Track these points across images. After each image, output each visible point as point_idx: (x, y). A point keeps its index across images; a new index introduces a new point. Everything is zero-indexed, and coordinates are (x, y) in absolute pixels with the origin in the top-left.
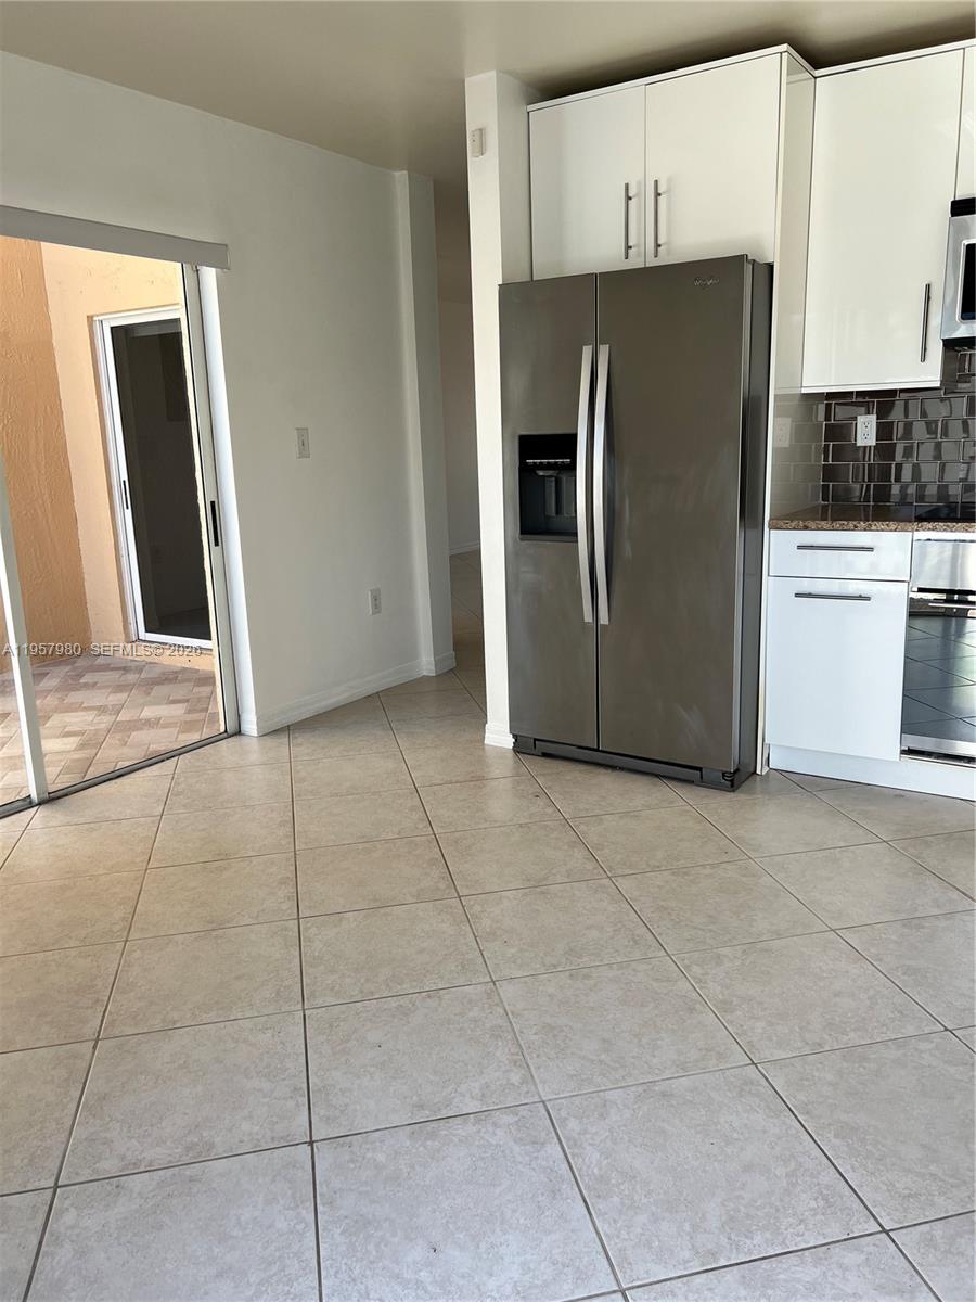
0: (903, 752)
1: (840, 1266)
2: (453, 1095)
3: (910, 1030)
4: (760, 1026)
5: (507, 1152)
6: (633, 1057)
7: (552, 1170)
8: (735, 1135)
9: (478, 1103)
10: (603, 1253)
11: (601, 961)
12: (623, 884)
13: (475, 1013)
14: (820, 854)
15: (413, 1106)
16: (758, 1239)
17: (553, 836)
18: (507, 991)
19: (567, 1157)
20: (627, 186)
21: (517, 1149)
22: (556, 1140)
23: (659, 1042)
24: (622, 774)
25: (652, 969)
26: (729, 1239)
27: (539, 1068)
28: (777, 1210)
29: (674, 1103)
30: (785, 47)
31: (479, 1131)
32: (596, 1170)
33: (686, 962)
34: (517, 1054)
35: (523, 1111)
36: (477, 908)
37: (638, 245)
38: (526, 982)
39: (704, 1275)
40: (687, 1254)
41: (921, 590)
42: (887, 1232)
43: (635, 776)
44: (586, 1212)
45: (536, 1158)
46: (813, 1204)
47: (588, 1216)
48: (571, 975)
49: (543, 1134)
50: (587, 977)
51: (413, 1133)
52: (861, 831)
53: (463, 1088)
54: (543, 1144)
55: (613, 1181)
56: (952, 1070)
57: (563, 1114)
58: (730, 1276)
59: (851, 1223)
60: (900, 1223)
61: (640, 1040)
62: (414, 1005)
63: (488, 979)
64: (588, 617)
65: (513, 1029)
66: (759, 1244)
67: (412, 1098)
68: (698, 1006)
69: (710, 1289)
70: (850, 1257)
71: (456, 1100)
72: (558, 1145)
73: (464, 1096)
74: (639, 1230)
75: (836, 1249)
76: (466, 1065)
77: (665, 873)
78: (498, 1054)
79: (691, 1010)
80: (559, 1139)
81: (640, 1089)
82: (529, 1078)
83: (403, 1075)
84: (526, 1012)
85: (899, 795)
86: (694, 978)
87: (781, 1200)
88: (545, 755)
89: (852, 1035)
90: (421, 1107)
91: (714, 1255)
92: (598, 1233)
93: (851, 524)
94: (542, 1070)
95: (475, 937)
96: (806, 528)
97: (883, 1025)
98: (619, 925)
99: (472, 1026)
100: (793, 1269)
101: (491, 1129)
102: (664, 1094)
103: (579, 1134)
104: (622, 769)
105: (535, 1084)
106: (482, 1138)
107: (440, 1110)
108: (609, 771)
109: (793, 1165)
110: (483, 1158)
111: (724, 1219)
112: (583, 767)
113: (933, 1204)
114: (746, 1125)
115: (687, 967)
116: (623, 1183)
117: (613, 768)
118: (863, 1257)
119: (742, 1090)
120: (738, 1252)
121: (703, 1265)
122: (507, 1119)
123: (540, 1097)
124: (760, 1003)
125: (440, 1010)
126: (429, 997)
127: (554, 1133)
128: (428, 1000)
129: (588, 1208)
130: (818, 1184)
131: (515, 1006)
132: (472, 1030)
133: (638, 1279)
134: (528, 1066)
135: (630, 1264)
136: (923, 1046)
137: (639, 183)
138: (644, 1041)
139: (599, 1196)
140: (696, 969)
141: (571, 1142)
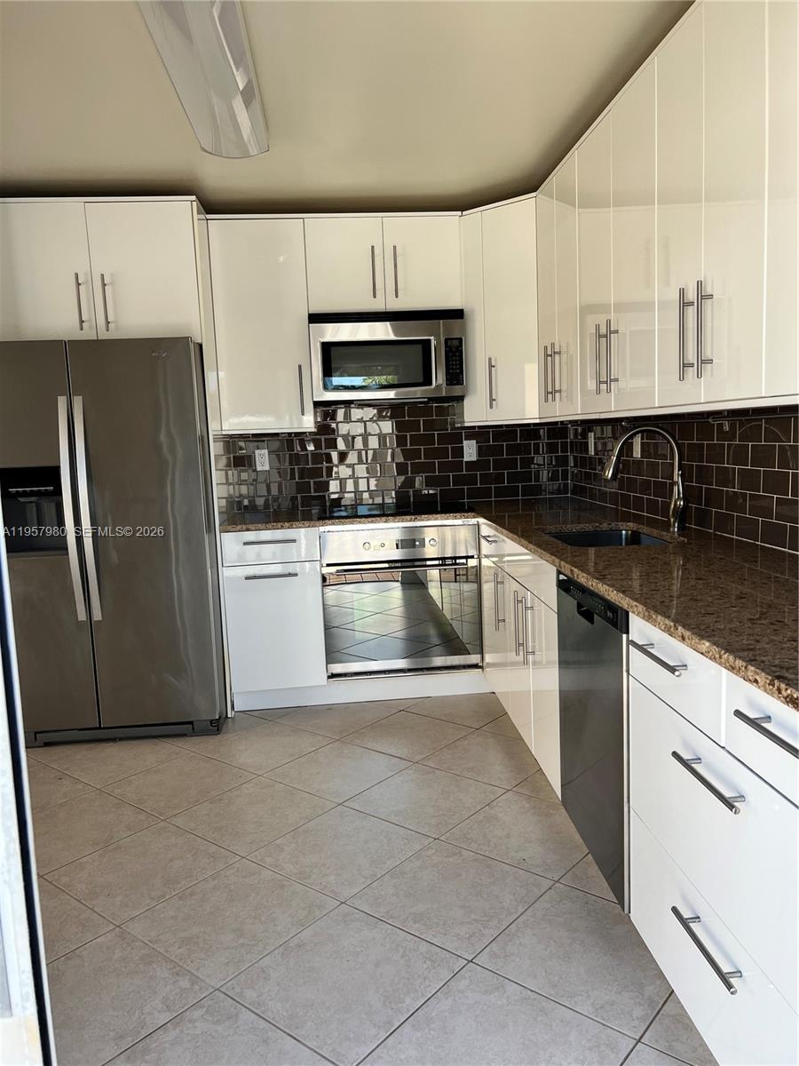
0: (329, 677)
1: (459, 991)
2: (143, 1017)
3: (418, 847)
4: (332, 878)
5: (213, 1034)
6: (263, 932)
7: (254, 1028)
8: (359, 949)
9: (168, 1014)
10: (323, 1059)
11: (197, 879)
12: (179, 821)
13: (118, 954)
14: (303, 759)
15: (115, 1040)
16: (408, 1001)
17: (97, 804)
18: (136, 929)
19: (258, 1015)
20: (77, 275)
21: (220, 1028)
22: (244, 1009)
23: (274, 915)
24: (124, 743)
25: (238, 871)
26: (392, 1009)
27: (198, 969)
28: (408, 979)
29: (309, 948)
30: (194, 198)
31: (182, 1031)
32: (285, 1014)
33: (259, 857)
34: (175, 968)
35: (207, 1003)
36: (65, 880)
37: (90, 321)
38: (146, 917)
39: (391, 1037)
40: (373, 1032)
41: (328, 565)
42: (471, 961)
43: (135, 742)
44: (295, 1041)
45: (237, 1027)
46: (425, 966)
47: (298, 1043)
48: (180, 898)
49: (232, 1010)
50: (192, 894)
51: (129, 1058)
52: (320, 738)
53: (147, 1009)
54: (236, 1015)
55: (301, 1014)
56: (451, 860)
57: (238, 990)
58: (407, 1028)
59: (451, 965)
60: (474, 953)
61: (260, 920)
62: (59, 970)
63: (113, 927)
64: (82, 616)
65: (159, 952)
66: (411, 1003)
67: (108, 1035)
68: (285, 883)
69: (400, 1043)
70: (463, 984)
71: (147, 1020)
72: (248, 1011)
73: (152, 1014)
74: (336, 1034)
75: (452, 983)
76: (139, 992)
77: (205, 804)
78: (158, 974)
79: (282, 887)
80: (246, 1007)
81: (281, 949)
82: (195, 980)
83: (88, 1023)
84: (160, 937)
85: (330, 708)
86: (271, 866)
87: (408, 972)
88: (47, 744)
89: (388, 862)
90: (122, 1037)
91: (390, 1023)
92: (311, 1049)
93: (279, 525)
94: (201, 969)
95: (79, 901)
96: (248, 530)
97: (402, 850)
98: (194, 851)
99: (123, 964)
100: (438, 1006)
101: (190, 1025)
102: (299, 946)
103: (258, 997)
104: (121, 739)
105: (204, 981)
106: (188, 1034)
107: (139, 1033)
108: (111, 744)
109: (401, 951)
110: (198, 1047)
111: (382, 999)
112: (86, 746)
113: (484, 935)
114: (361, 941)
115: (262, 860)
116: (308, 1012)
117: (114, 740)
118: (468, 981)
119: (345, 921)
120: (402, 1014)
121: (387, 1032)
122: (197, 1014)
123: (213, 987)
124: (324, 865)
125: (86, 964)
126: (68, 959)
127: (239, 1006)
128: (69, 962)
129: (295, 1039)
130: (421, 954)
131: (149, 936)
132: (125, 967)
133: (354, 1061)
134: (189, 971)
135: (344, 1055)
136: (430, 852)
137: (86, 274)
138: (263, 919)
139: (297, 1028)
140: (269, 860)
141: (256, 1005)
